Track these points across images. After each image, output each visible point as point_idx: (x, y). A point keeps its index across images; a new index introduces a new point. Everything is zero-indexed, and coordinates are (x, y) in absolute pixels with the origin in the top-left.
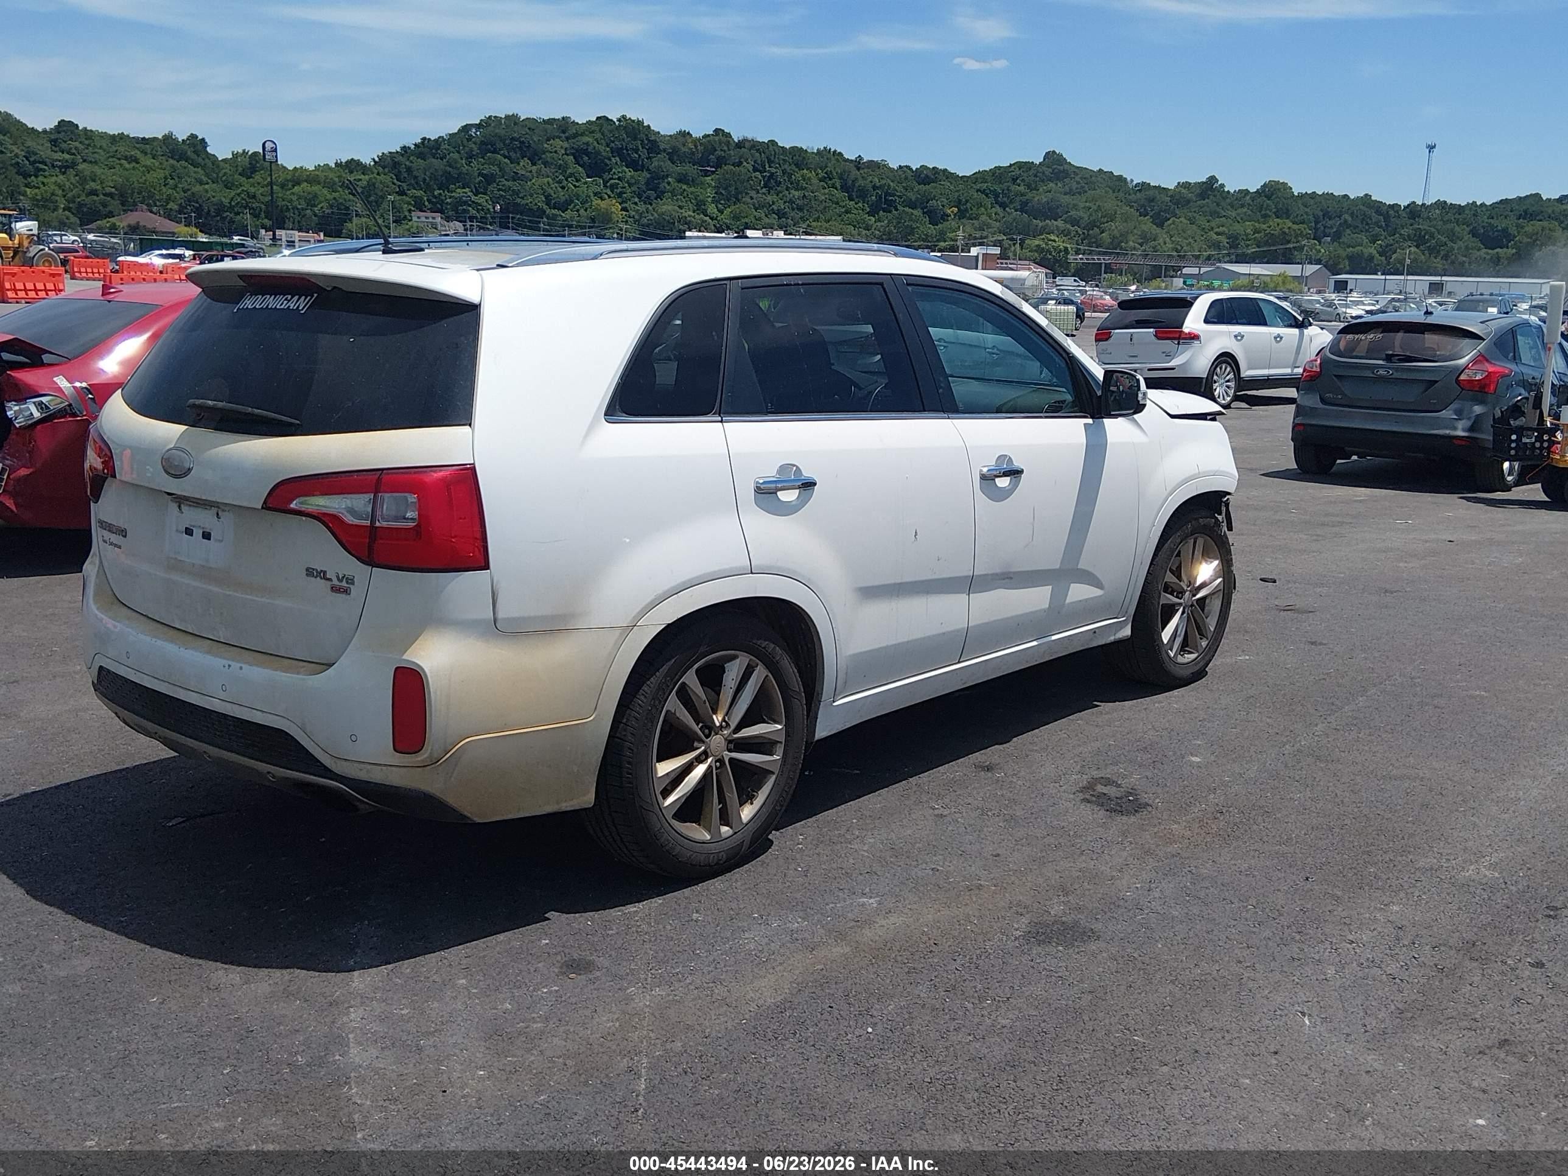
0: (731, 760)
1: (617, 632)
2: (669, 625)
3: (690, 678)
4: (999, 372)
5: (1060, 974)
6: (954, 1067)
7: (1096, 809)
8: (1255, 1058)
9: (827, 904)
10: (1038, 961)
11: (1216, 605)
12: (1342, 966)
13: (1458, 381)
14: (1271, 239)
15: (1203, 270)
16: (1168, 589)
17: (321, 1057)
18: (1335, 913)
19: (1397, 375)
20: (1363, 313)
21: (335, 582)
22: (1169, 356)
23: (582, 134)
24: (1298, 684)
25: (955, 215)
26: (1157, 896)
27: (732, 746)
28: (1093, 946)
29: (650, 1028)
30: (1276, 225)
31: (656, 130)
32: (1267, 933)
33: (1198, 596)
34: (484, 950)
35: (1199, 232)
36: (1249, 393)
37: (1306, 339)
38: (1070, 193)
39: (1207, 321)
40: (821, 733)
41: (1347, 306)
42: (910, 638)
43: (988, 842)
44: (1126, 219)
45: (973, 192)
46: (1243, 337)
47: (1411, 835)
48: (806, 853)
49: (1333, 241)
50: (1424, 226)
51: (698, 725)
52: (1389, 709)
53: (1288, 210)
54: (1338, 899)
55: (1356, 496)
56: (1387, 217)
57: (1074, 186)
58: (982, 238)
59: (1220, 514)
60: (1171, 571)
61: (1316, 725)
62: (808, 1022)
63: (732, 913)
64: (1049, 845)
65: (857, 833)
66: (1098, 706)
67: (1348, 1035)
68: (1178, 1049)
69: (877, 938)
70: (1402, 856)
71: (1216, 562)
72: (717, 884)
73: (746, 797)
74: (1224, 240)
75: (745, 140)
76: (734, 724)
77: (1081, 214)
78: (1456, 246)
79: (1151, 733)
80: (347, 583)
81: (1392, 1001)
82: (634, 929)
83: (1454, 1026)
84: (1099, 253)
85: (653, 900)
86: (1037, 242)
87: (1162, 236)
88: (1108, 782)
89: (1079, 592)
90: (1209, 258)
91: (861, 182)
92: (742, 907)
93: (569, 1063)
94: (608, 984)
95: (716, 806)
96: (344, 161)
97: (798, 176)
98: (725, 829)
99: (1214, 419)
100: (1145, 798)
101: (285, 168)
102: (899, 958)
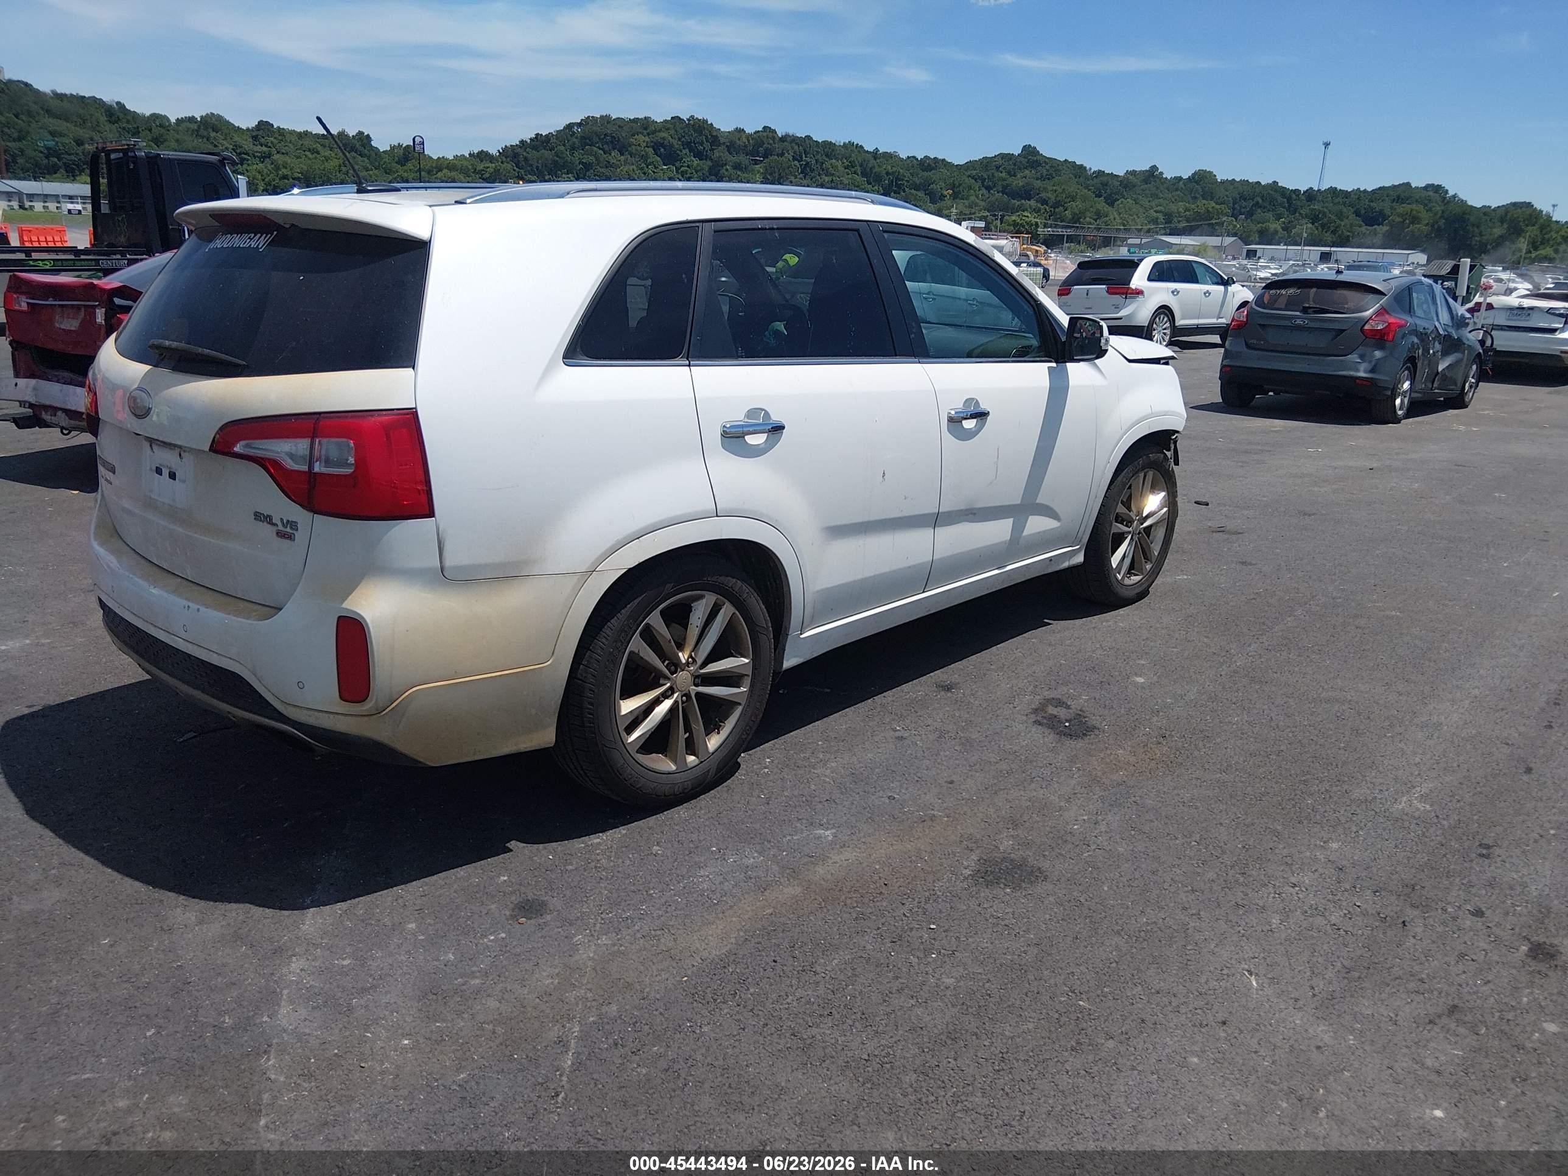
0: (698, 694)
1: (576, 578)
2: (630, 570)
3: (655, 620)
4: (978, 321)
5: (1006, 922)
6: (894, 1040)
7: (1047, 731)
8: (1203, 1030)
9: (784, 836)
10: (985, 906)
11: (1160, 534)
12: (1286, 914)
13: (1362, 330)
14: (1198, 216)
15: (1144, 241)
16: (1119, 519)
17: (248, 1019)
18: (1277, 851)
19: (1312, 325)
20: (1269, 275)
21: (281, 527)
22: (1118, 308)
23: (660, 131)
24: (1231, 603)
25: (950, 195)
26: (1103, 830)
27: (698, 681)
28: (1040, 889)
29: (589, 986)
30: (1202, 205)
31: (717, 127)
32: (1211, 875)
33: (1145, 525)
34: (442, 887)
35: (1141, 210)
36: (1180, 339)
37: (1229, 294)
38: (1042, 178)
39: (1150, 279)
40: (787, 664)
41: (1257, 270)
42: (877, 573)
43: (943, 768)
44: (1084, 199)
45: (965, 177)
46: (1178, 292)
47: (1344, 763)
48: (771, 778)
49: (1246, 218)
50: (1317, 206)
51: (663, 663)
52: (1315, 629)
53: (1212, 193)
54: (1278, 834)
55: (1273, 427)
56: (1289, 199)
57: (1045, 173)
58: (970, 214)
59: (1169, 450)
60: (1122, 502)
61: (1250, 645)
62: (750, 980)
63: (691, 845)
64: (1001, 771)
65: (821, 756)
66: (1050, 624)
67: (1296, 1000)
68: (1124, 1018)
69: (829, 877)
70: (1337, 786)
71: (1163, 494)
72: (681, 812)
73: (712, 727)
74: (1161, 217)
75: (787, 136)
76: (701, 658)
77: (1049, 195)
78: (1343, 223)
79: (1099, 652)
80: (291, 528)
81: (1338, 957)
82: (593, 864)
83: (1402, 989)
84: (1063, 227)
85: (617, 830)
86: (1013, 218)
87: (1113, 213)
88: (1059, 703)
89: (1036, 524)
90: (1149, 231)
91: (877, 169)
92: (702, 838)
93: (500, 1030)
94: (556, 930)
95: (683, 736)
96: (476, 152)
97: (827, 165)
98: (691, 759)
99: (1167, 363)
100: (1094, 721)
101: (431, 158)
102: (849, 901)
